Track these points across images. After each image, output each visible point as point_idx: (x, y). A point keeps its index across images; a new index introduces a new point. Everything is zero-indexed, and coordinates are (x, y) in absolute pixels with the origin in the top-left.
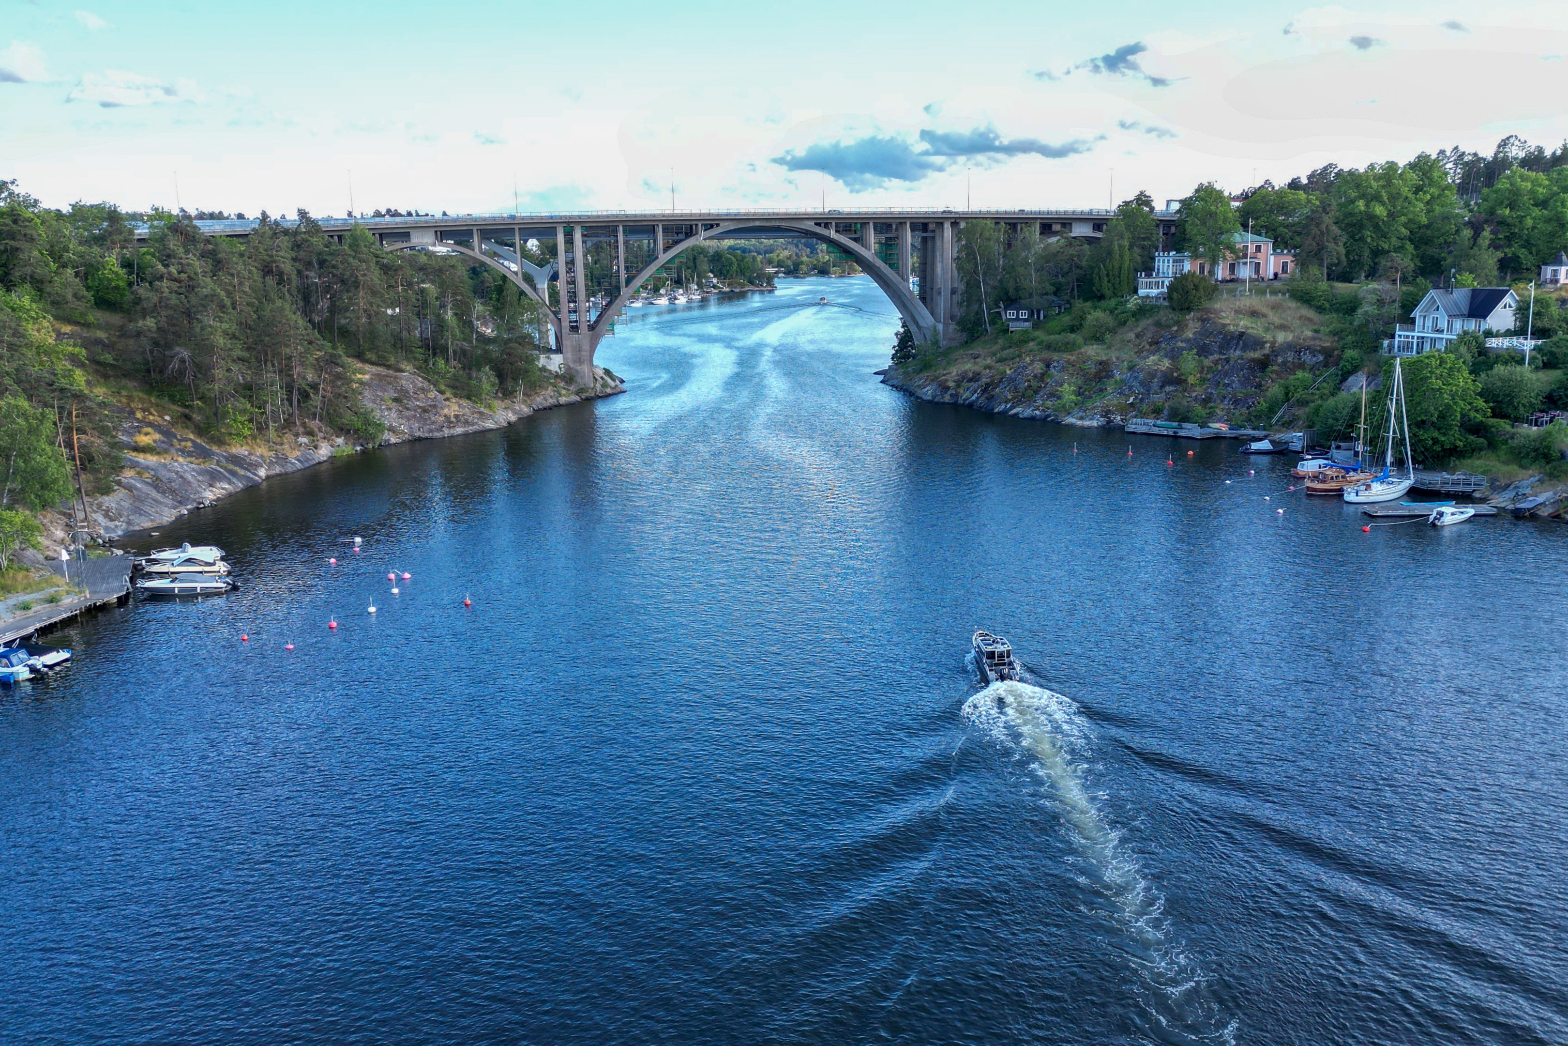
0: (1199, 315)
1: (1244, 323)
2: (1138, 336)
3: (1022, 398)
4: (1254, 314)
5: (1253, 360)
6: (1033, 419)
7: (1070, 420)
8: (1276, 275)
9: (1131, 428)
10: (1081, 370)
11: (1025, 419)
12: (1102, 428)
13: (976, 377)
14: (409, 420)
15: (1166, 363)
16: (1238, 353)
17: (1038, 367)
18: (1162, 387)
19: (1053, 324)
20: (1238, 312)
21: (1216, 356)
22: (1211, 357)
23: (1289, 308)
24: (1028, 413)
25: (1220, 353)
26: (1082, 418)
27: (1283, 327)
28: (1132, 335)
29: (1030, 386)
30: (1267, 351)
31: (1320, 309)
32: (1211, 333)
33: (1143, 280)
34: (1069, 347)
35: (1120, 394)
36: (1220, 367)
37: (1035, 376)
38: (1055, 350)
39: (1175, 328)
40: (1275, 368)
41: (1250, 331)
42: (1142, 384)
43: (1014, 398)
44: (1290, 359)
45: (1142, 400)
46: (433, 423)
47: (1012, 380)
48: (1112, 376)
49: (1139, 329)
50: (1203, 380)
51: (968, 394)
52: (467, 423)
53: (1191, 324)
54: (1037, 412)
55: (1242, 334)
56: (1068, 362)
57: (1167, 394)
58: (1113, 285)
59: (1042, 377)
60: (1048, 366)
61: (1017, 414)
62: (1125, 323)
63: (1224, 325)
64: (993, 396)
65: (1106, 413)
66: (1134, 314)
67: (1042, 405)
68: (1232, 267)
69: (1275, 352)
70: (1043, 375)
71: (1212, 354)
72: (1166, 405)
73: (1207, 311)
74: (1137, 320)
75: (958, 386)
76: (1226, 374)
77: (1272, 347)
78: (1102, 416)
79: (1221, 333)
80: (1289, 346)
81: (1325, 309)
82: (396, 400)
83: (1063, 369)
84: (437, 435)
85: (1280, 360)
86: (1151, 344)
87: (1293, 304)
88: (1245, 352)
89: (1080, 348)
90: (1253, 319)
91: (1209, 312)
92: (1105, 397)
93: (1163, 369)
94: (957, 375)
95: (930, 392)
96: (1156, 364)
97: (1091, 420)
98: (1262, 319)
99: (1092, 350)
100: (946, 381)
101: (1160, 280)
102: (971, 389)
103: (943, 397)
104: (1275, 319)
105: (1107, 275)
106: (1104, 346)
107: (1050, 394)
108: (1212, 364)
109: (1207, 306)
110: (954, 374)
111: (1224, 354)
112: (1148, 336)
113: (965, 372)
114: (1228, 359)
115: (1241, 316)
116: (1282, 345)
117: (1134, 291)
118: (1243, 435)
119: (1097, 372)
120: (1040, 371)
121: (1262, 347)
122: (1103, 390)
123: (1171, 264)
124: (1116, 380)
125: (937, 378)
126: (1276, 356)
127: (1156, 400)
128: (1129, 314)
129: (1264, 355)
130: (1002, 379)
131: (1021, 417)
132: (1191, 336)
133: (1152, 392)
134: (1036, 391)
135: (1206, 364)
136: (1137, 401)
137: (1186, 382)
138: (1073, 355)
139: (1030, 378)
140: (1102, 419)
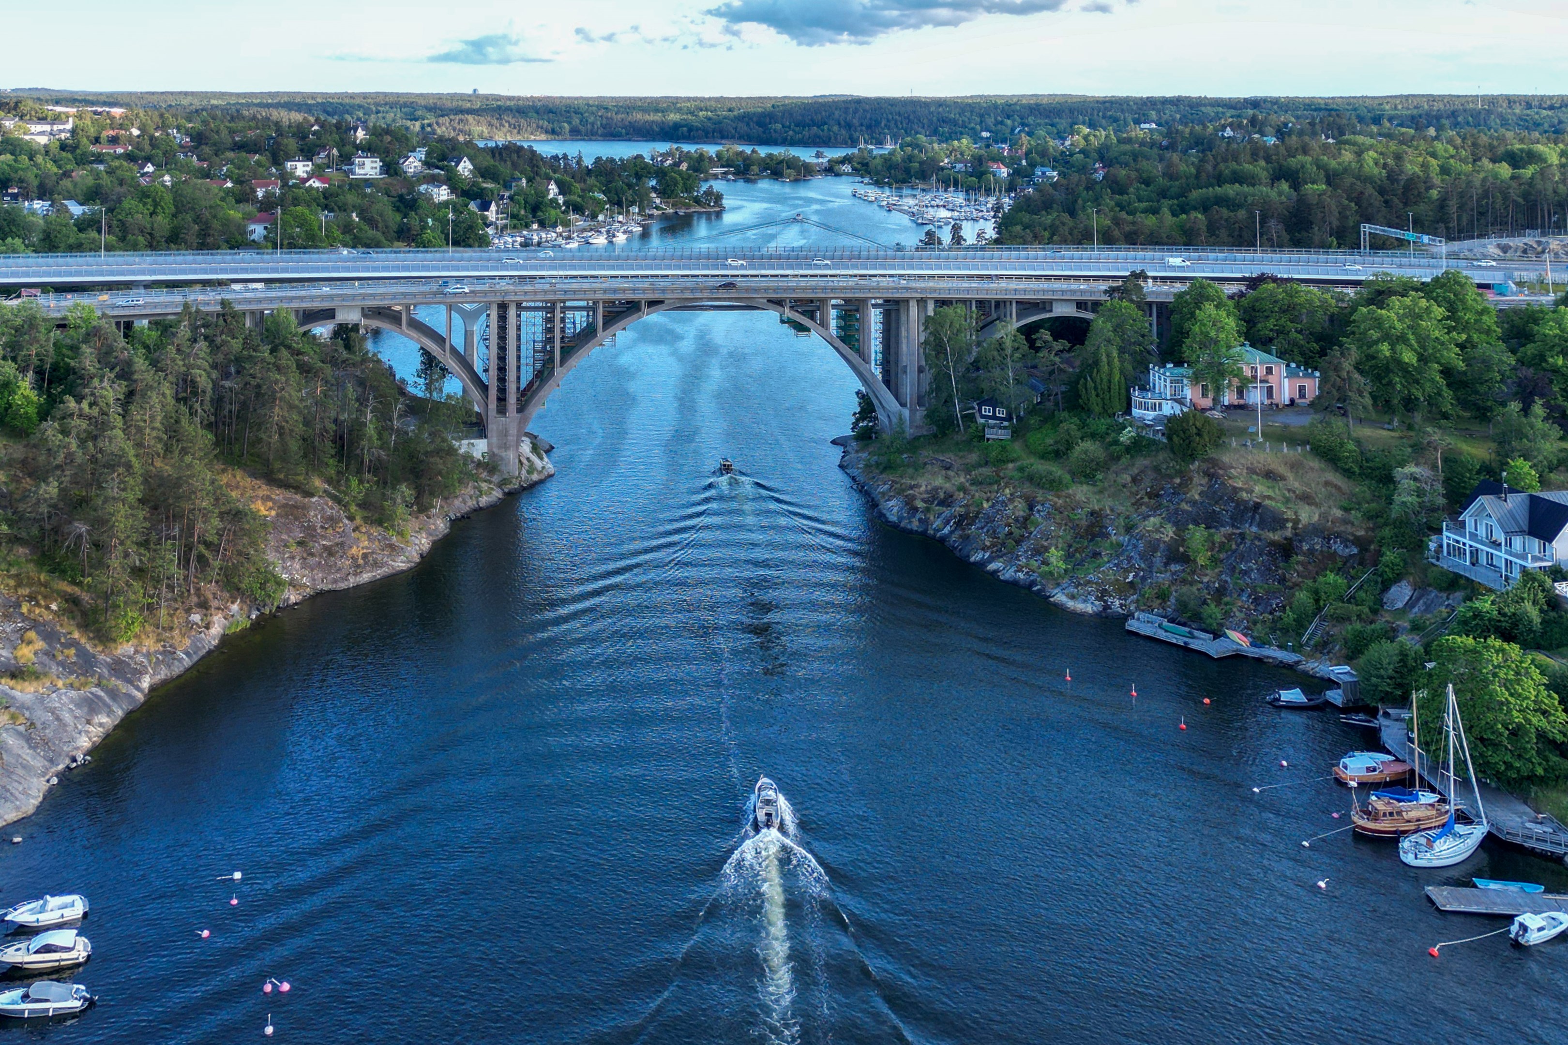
0: (1204, 466)
1: (1260, 489)
2: (1134, 480)
3: (1000, 549)
4: (1270, 475)
5: (1273, 543)
6: (1014, 584)
7: (1060, 597)
8: (1292, 401)
9: (1132, 625)
10: (1071, 520)
11: (1006, 582)
12: (1097, 615)
13: (947, 501)
14: (312, 570)
15: (1169, 532)
17: (1019, 508)
18: (1166, 564)
19: (1034, 438)
20: (1252, 471)
21: (1229, 530)
22: (1223, 531)
23: (1312, 469)
24: (1009, 574)
25: (1233, 526)
26: (1073, 597)
27: (1306, 498)
28: (1126, 478)
29: (1011, 533)
30: (1289, 533)
31: (1348, 473)
32: (1222, 497)
33: (1136, 395)
34: (1053, 485)
35: (1116, 565)
36: (1234, 547)
37: (1016, 520)
38: (1038, 486)
39: (1178, 481)
40: (1300, 558)
41: (1267, 502)
42: (1142, 557)
43: (993, 545)
44: (1317, 547)
45: (1144, 579)
46: (339, 569)
47: (990, 520)
48: (1107, 535)
49: (1136, 471)
50: (1214, 560)
51: (938, 523)
52: (376, 564)
53: (1196, 480)
54: (1021, 575)
55: (1257, 506)
56: (1055, 506)
57: (1173, 574)
58: (1103, 399)
59: (1024, 523)
61: (996, 572)
62: (1118, 458)
63: (1236, 490)
64: (968, 536)
65: (1102, 595)
66: (1127, 449)
67: (1027, 566)
68: (1240, 393)
69: (1300, 535)
70: (1026, 519)
71: (1223, 526)
72: (1173, 588)
73: (1214, 462)
74: (1132, 457)
75: (928, 510)
76: (1242, 558)
77: (1294, 528)
78: (1097, 598)
79: (1233, 500)
80: (1316, 530)
81: (1354, 473)
82: (301, 544)
83: (1048, 516)
84: (342, 585)
85: (1305, 547)
86: (1150, 495)
87: (1315, 463)
88: (1263, 529)
89: (1068, 488)
90: (1270, 483)
91: (1217, 465)
92: (1099, 567)
93: (1167, 539)
94: (927, 492)
95: (895, 509)
96: (1157, 531)
97: (1085, 601)
98: (1281, 484)
99: (1081, 492)
100: (914, 497)
101: (1157, 402)
102: (943, 516)
103: (910, 522)
104: (1297, 485)
105: (1096, 388)
106: (1096, 489)
107: (1034, 549)
108: (1224, 539)
109: (1214, 455)
110: (923, 488)
111: (1238, 528)
112: (1147, 484)
113: (936, 489)
114: (1242, 536)
115: (1255, 477)
116: (1305, 526)
117: (1128, 411)
118: (1268, 657)
119: (1088, 526)
120: (1021, 513)
121: (1283, 527)
122: (1096, 555)
123: (1168, 384)
124: (1112, 543)
125: (904, 490)
126: (1300, 541)
127: (1160, 580)
128: (1123, 448)
129: (1286, 539)
130: (978, 513)
131: (1002, 578)
132: (1197, 497)
133: (1155, 569)
134: (1018, 542)
135: (1218, 538)
136: (1138, 580)
137: (1195, 561)
138: (1059, 497)
139: (1010, 521)
140: (1097, 603)
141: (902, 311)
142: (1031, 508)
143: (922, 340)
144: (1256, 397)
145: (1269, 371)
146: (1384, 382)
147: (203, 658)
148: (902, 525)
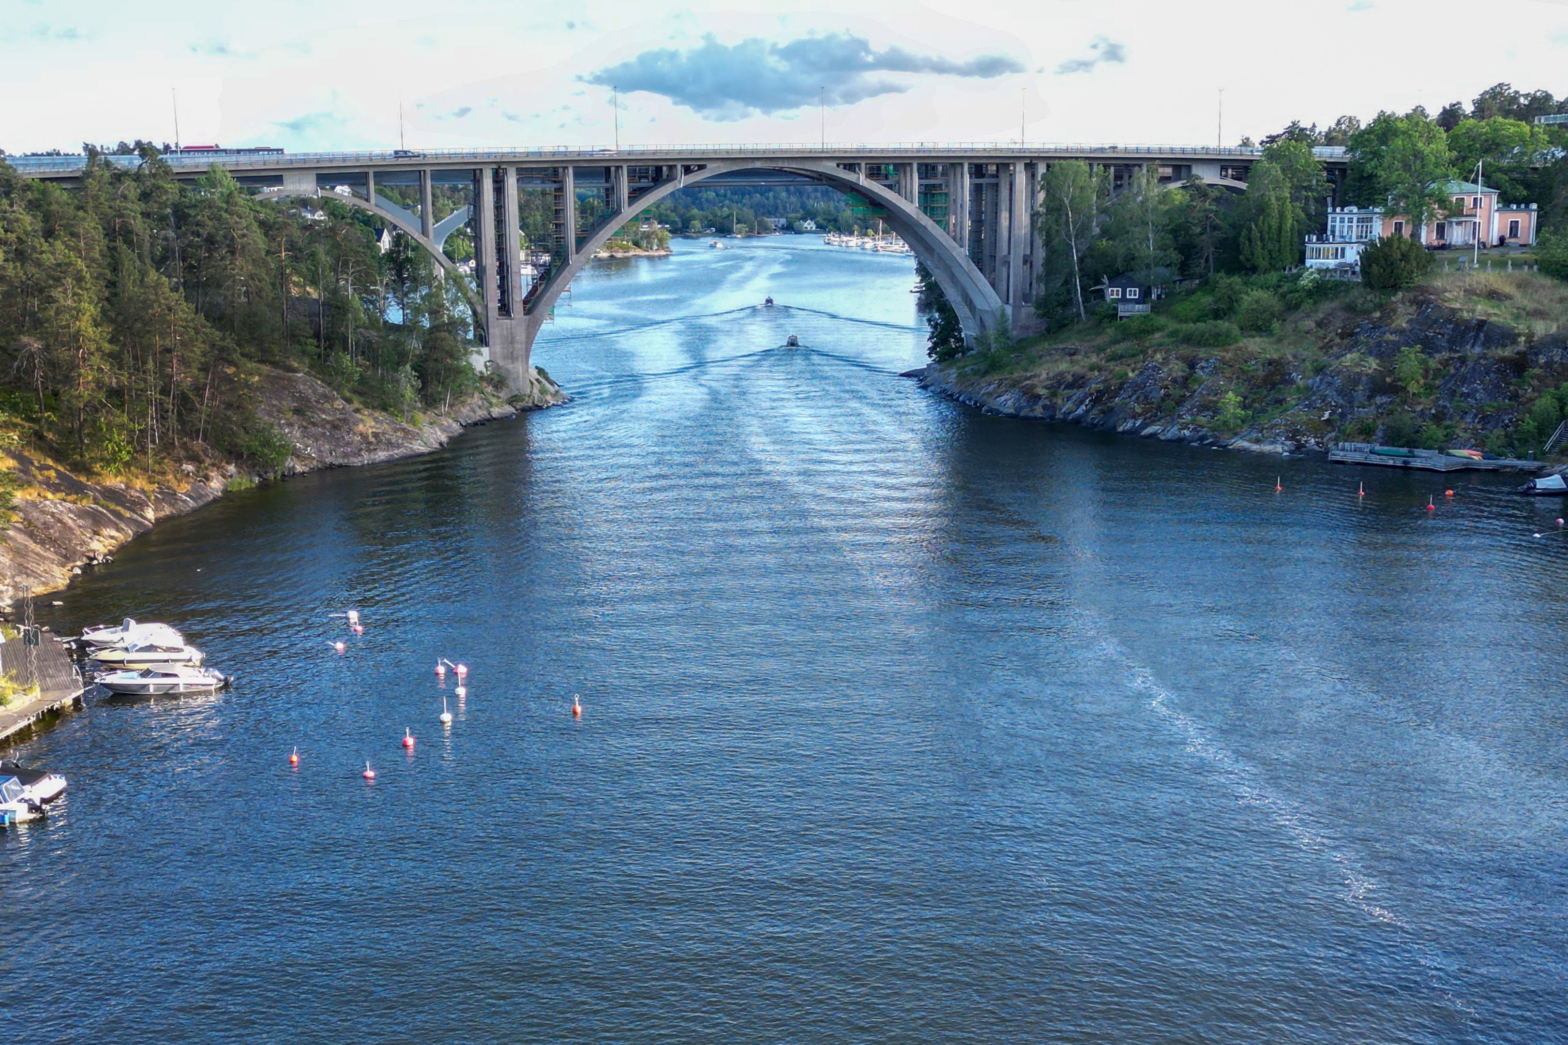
0: (1411, 295)
1: (1482, 309)
2: (1319, 324)
3: (1155, 413)
4: (1493, 295)
5: (1502, 360)
6: (1180, 441)
7: (1241, 443)
8: (1503, 240)
9: (1337, 456)
10: (1244, 372)
11: (1169, 441)
12: (1290, 453)
13: (1078, 382)
14: (317, 440)
15: (1373, 364)
16: (1478, 350)
17: (1177, 369)
18: (1370, 398)
19: (1184, 306)
20: (1470, 292)
21: (1446, 355)
22: (1437, 356)
23: (1542, 286)
24: (1172, 432)
25: (1451, 350)
26: (1258, 441)
27: (1539, 314)
28: (1310, 324)
29: (1168, 396)
30: (1522, 347)
32: (1436, 321)
33: (1312, 243)
34: (1219, 340)
35: (1307, 406)
36: (1452, 371)
37: (1174, 381)
38: (1199, 344)
39: (1377, 314)
40: (1537, 371)
41: (1494, 319)
42: (1340, 392)
43: (1145, 411)
44: (1557, 359)
45: (1343, 416)
46: (348, 444)
47: (1137, 387)
48: (1292, 382)
49: (1321, 316)
50: (1429, 388)
51: (1069, 405)
52: (390, 444)
53: (1401, 309)
54: (1186, 432)
55: (1481, 324)
56: (1223, 361)
57: (1378, 407)
58: (1271, 251)
59: (1185, 382)
60: (1192, 366)
61: (1154, 434)
62: (1298, 305)
63: (1454, 311)
64: (1111, 409)
65: (1293, 434)
66: (1310, 293)
67: (1193, 422)
68: (1441, 233)
69: (1535, 348)
70: (1186, 379)
71: (1438, 351)
72: (1379, 422)
73: (1423, 290)
74: (1315, 303)
75: (1054, 395)
76: (1464, 380)
77: (1528, 341)
78: (1287, 439)
79: (1451, 322)
80: (1554, 341)
82: (297, 411)
83: (1215, 371)
84: (356, 461)
85: (1542, 360)
86: (1342, 336)
87: (1548, 281)
88: (1488, 348)
89: (1236, 342)
90: (1494, 302)
91: (1427, 291)
92: (1286, 410)
93: (1370, 371)
94: (1049, 379)
95: (1011, 402)
96: (1357, 365)
97: (1272, 443)
98: (1508, 303)
99: (1254, 344)
100: (1033, 387)
101: (1340, 246)
102: (1074, 397)
103: (1032, 410)
104: (1526, 302)
105: (1262, 239)
106: (1272, 339)
107: (1201, 406)
108: (1439, 366)
109: (1421, 283)
110: (1043, 377)
111: (1458, 352)
112: (1337, 325)
113: (1061, 375)
114: (1463, 360)
115: (1475, 298)
116: (1542, 339)
117: (1302, 260)
118: (1506, 467)
119: (1267, 376)
120: (1180, 374)
121: (1514, 342)
122: (1280, 402)
123: (1355, 224)
124: (1298, 388)
125: (1017, 384)
126: (1536, 354)
127: (1362, 415)
128: (1301, 296)
129: (1518, 353)
130: (1122, 384)
131: (1162, 438)
132: (1404, 325)
133: (1356, 404)
134: (1180, 402)
135: (1433, 364)
136: (1336, 417)
137: (1404, 389)
138: (1227, 351)
139: (1166, 383)
140: (1289, 443)
141: (1003, 179)
144: (1459, 235)
145: (1478, 203)
148: (1022, 414)
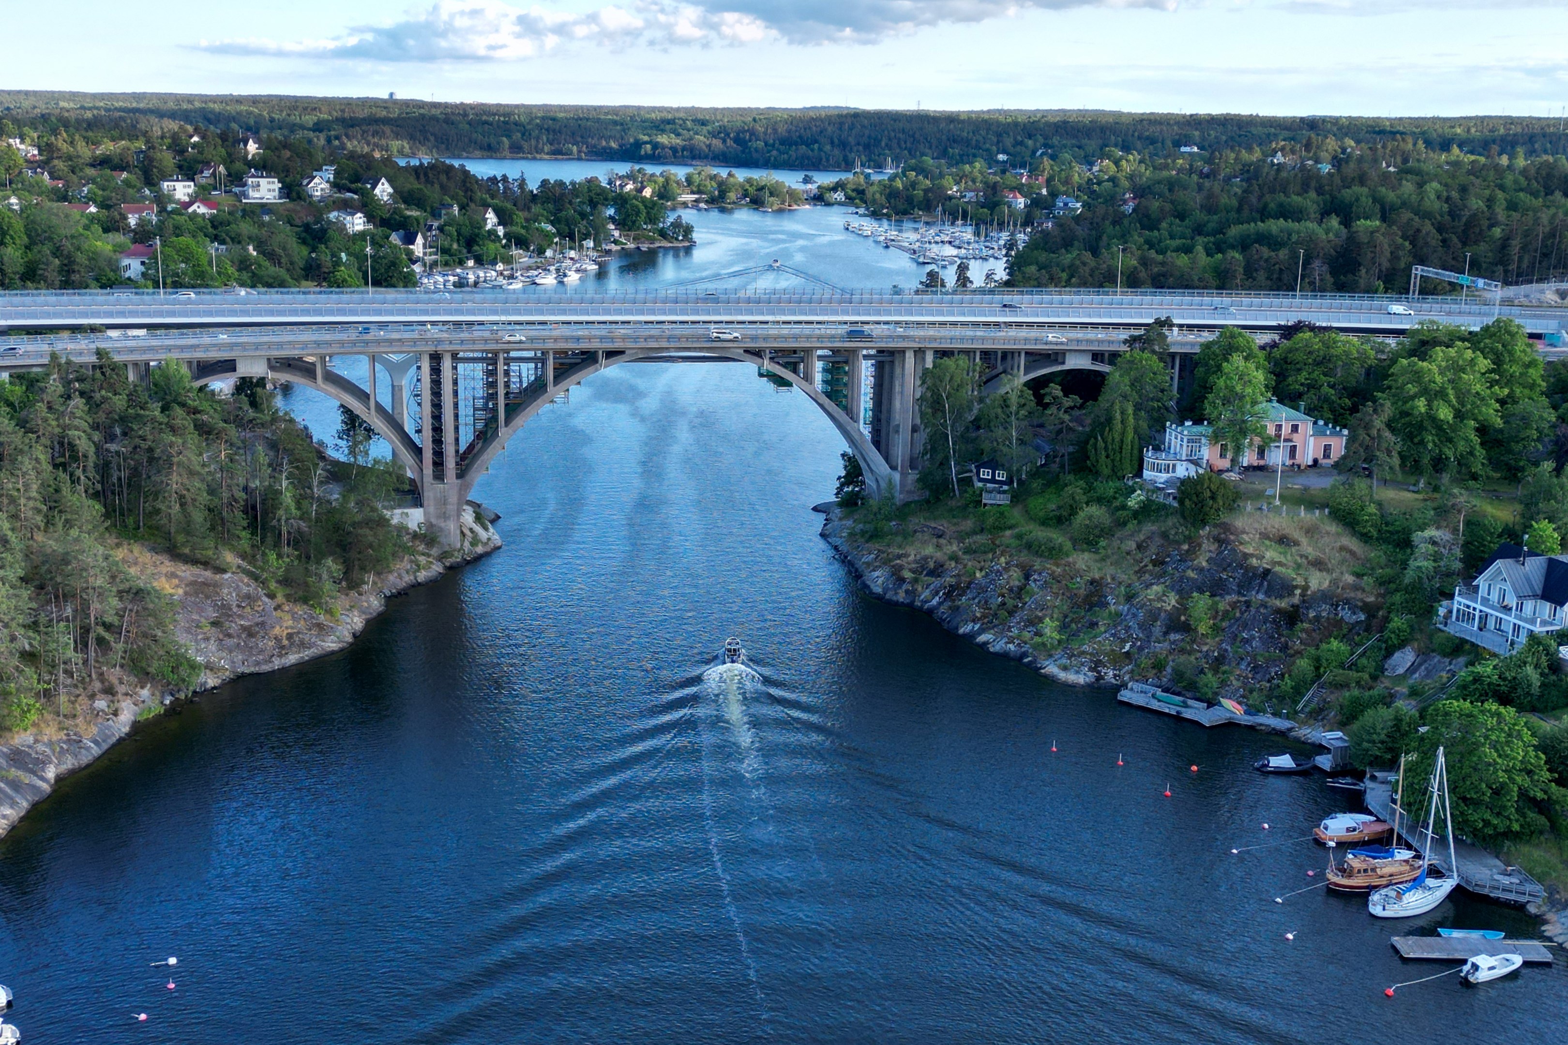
0: (1215, 532)
1: (1271, 553)
2: (1139, 547)
3: (991, 620)
4: (1283, 540)
5: (1278, 611)
6: (1004, 656)
7: (1051, 669)
8: (1316, 461)
9: (1125, 696)
10: (1068, 589)
11: (996, 654)
12: (1089, 686)
13: (937, 571)
15: (1172, 600)
16: (1261, 596)
17: (1015, 577)
18: (1166, 634)
19: (1036, 503)
20: (1264, 536)
21: (1234, 598)
22: (1228, 598)
23: (1328, 533)
24: (999, 646)
25: (1239, 593)
26: (1065, 668)
27: (1319, 564)
28: (1131, 545)
29: (1003, 604)
30: (1296, 600)
31: (1365, 538)
32: (1230, 565)
33: (1149, 455)
34: (1053, 552)
35: (1113, 635)
36: (1238, 615)
37: (1011, 590)
38: (1037, 554)
39: (1186, 547)
40: (1306, 625)
41: (1277, 569)
42: (1141, 626)
43: (984, 616)
44: (1324, 614)
45: (1141, 649)
46: (261, 650)
47: (983, 590)
48: (1106, 605)
49: (1142, 537)
50: (1216, 629)
51: (926, 594)
52: (302, 646)
53: (1205, 545)
54: (1012, 646)
55: (1267, 572)
56: (1052, 575)
57: (1172, 644)
58: (1113, 461)
59: (1019, 592)
61: (986, 643)
62: (1124, 524)
63: (1246, 556)
64: (958, 608)
65: (1096, 666)
66: (1136, 514)
67: (1018, 637)
68: (1261, 453)
69: (1307, 602)
70: (1021, 589)
71: (1229, 594)
72: (1171, 660)
73: (1226, 528)
74: (1139, 523)
75: (916, 581)
76: (1245, 626)
77: (1303, 595)
78: (1091, 669)
79: (1241, 567)
80: (1325, 597)
81: (1371, 538)
82: (216, 623)
83: (1045, 586)
84: (266, 668)
85: (1312, 614)
86: (1155, 563)
87: (1333, 528)
88: (1269, 597)
89: (1068, 556)
90: (1281, 549)
91: (1229, 530)
92: (1095, 637)
93: (1169, 608)
94: (915, 561)
95: (880, 581)
96: (1159, 599)
97: (1077, 672)
98: (1294, 549)
99: (1082, 560)
100: (901, 568)
101: (1171, 463)
102: (932, 587)
103: (896, 593)
104: (1310, 550)
105: (1106, 448)
106: (1097, 557)
107: (1028, 620)
108: (1228, 608)
109: (1225, 520)
110: (911, 558)
111: (1245, 596)
112: (1152, 551)
113: (925, 558)
114: (1248, 604)
115: (1267, 542)
116: (1314, 593)
117: (1139, 473)
118: (1261, 725)
119: (1087, 596)
120: (1017, 583)
121: (1291, 594)
122: (1093, 625)
123: (1185, 443)
124: (1110, 613)
125: (890, 560)
126: (1307, 608)
127: (1157, 650)
128: (1130, 513)
129: (1293, 606)
130: (970, 583)
131: (992, 650)
132: (1204, 564)
133: (1153, 639)
134: (1011, 613)
135: (1222, 606)
136: (1135, 650)
137: (1195, 630)
138: (1058, 566)
139: (1004, 591)
140: (1090, 674)
141: (897, 363)
142: (1027, 577)
143: (918, 395)
144: (1277, 457)
145: (1295, 428)
146: (1416, 440)
147: (113, 746)
148: (887, 597)
